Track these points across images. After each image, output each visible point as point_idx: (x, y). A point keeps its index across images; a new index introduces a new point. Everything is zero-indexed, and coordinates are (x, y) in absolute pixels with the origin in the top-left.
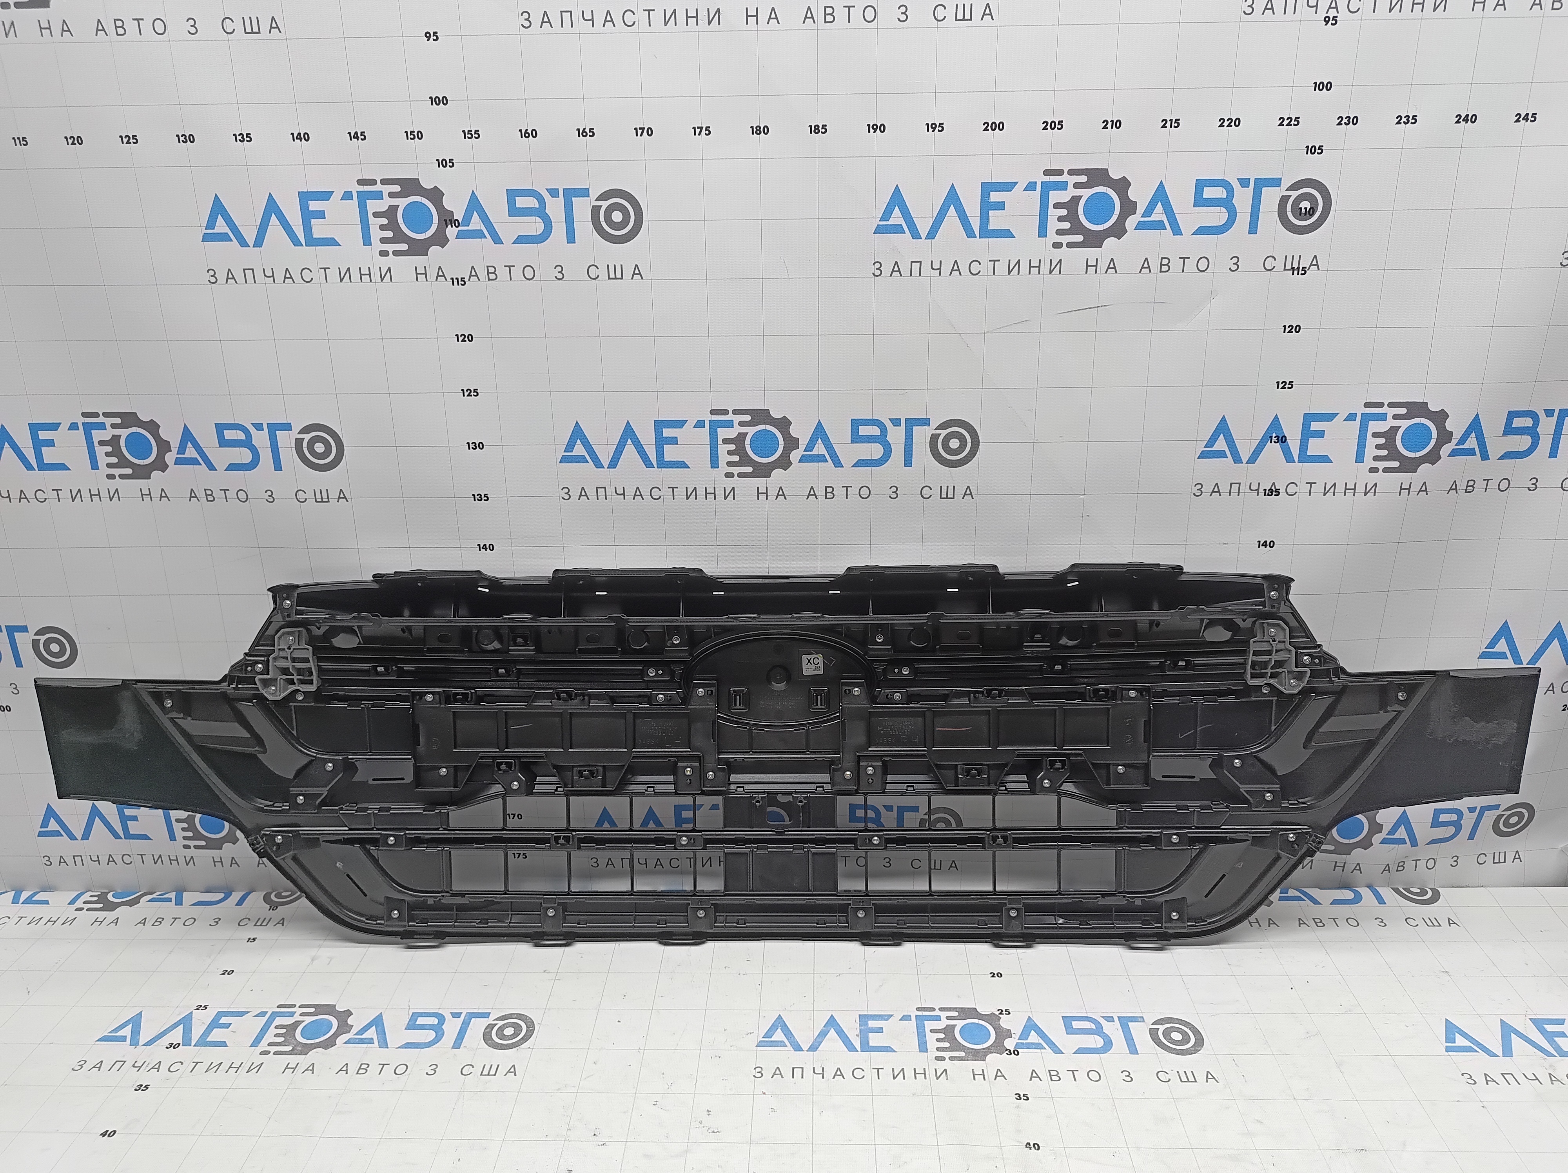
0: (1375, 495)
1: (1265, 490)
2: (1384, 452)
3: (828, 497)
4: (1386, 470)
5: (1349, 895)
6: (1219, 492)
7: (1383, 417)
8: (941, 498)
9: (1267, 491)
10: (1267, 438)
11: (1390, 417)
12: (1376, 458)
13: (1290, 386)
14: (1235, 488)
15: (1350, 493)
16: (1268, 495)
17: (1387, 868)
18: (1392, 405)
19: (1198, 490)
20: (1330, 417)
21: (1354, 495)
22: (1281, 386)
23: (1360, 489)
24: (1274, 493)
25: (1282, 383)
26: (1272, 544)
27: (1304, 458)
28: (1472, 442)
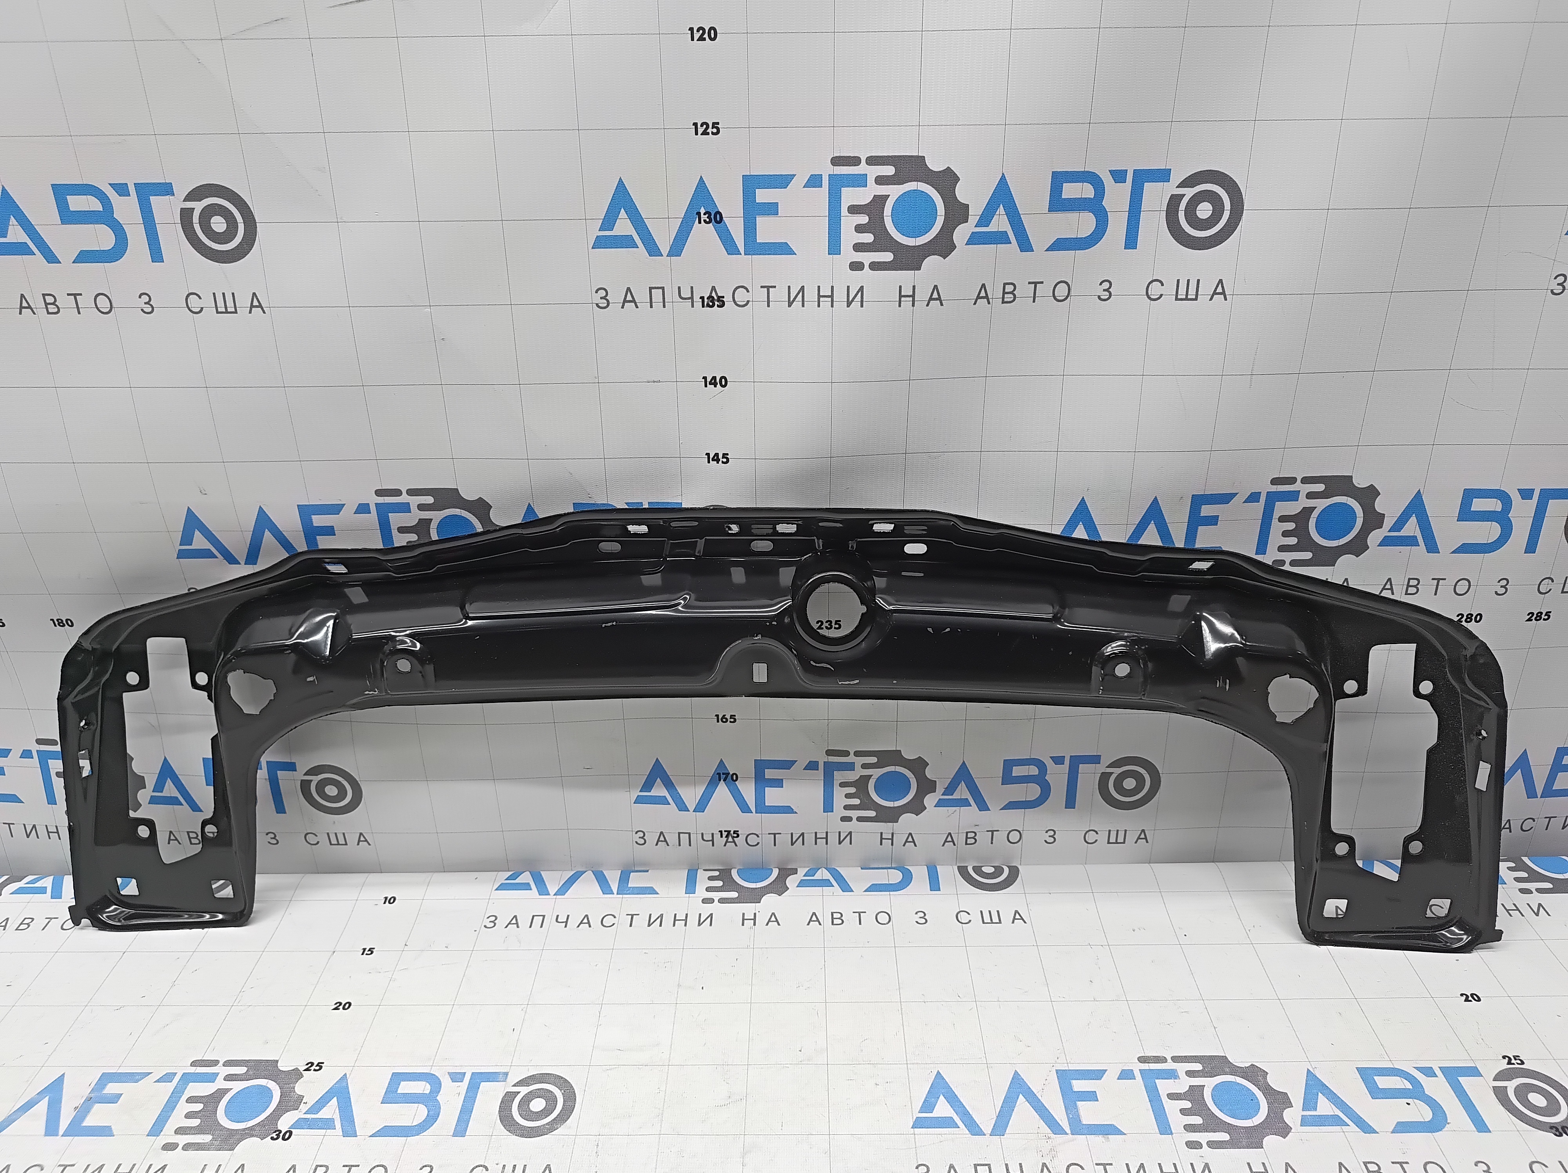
0: (862, 306)
1: (702, 298)
2: (868, 238)
3: (50, 311)
4: (875, 266)
5: (896, 876)
6: (634, 301)
7: (860, 181)
8: (218, 312)
9: (706, 300)
10: (692, 216)
11: (871, 180)
12: (859, 247)
13: (715, 130)
14: (657, 294)
15: (826, 303)
16: (708, 306)
17: (950, 838)
18: (873, 161)
19: (601, 298)
20: (782, 181)
21: (832, 306)
22: (700, 130)
23: (840, 296)
24: (716, 303)
25: (702, 125)
26: (723, 382)
27: (754, 247)
28: (1000, 223)
